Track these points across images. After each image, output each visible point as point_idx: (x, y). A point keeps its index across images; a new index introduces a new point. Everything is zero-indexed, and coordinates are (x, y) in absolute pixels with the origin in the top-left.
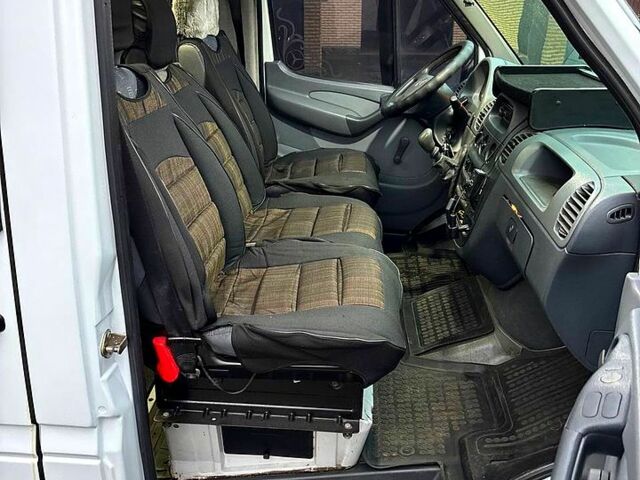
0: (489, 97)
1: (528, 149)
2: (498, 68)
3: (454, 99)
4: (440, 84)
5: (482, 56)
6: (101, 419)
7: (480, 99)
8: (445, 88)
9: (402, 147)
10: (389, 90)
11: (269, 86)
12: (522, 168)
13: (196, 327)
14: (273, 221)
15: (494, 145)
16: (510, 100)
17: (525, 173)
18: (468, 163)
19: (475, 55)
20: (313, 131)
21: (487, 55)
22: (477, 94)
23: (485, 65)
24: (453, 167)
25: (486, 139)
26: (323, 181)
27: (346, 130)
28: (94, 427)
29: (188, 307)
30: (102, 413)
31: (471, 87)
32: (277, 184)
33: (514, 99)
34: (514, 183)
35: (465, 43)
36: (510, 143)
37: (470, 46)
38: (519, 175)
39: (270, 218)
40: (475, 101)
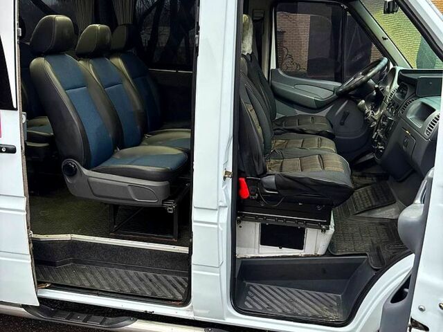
0: (396, 85)
1: (415, 105)
2: (401, 70)
3: (377, 86)
4: (369, 79)
5: (391, 66)
6: (220, 206)
7: (390, 88)
8: (371, 81)
9: (345, 115)
10: (339, 84)
11: (273, 82)
12: (412, 114)
13: (259, 174)
14: (278, 145)
15: (398, 106)
16: (406, 84)
17: (413, 116)
18: (384, 117)
19: (388, 64)
20: (295, 106)
21: (394, 65)
22: (388, 87)
23: (394, 70)
24: (375, 120)
25: (393, 105)
26: (304, 127)
27: (314, 105)
28: (216, 210)
29: (256, 164)
30: (221, 204)
31: (385, 83)
32: (278, 129)
33: (409, 84)
34: (407, 121)
35: (382, 59)
36: (406, 104)
37: (385, 60)
38: (409, 117)
39: (277, 144)
40: (388, 90)
